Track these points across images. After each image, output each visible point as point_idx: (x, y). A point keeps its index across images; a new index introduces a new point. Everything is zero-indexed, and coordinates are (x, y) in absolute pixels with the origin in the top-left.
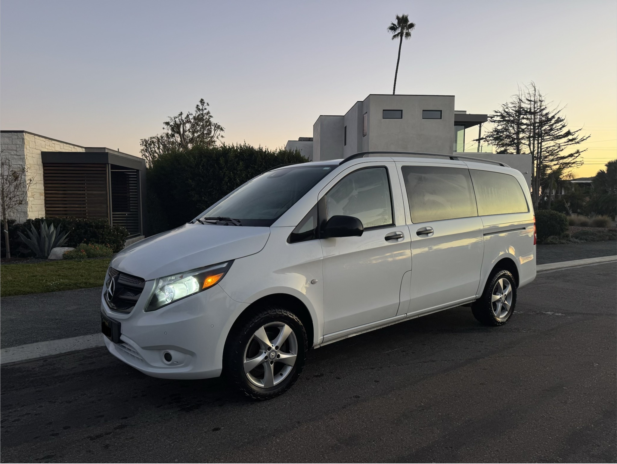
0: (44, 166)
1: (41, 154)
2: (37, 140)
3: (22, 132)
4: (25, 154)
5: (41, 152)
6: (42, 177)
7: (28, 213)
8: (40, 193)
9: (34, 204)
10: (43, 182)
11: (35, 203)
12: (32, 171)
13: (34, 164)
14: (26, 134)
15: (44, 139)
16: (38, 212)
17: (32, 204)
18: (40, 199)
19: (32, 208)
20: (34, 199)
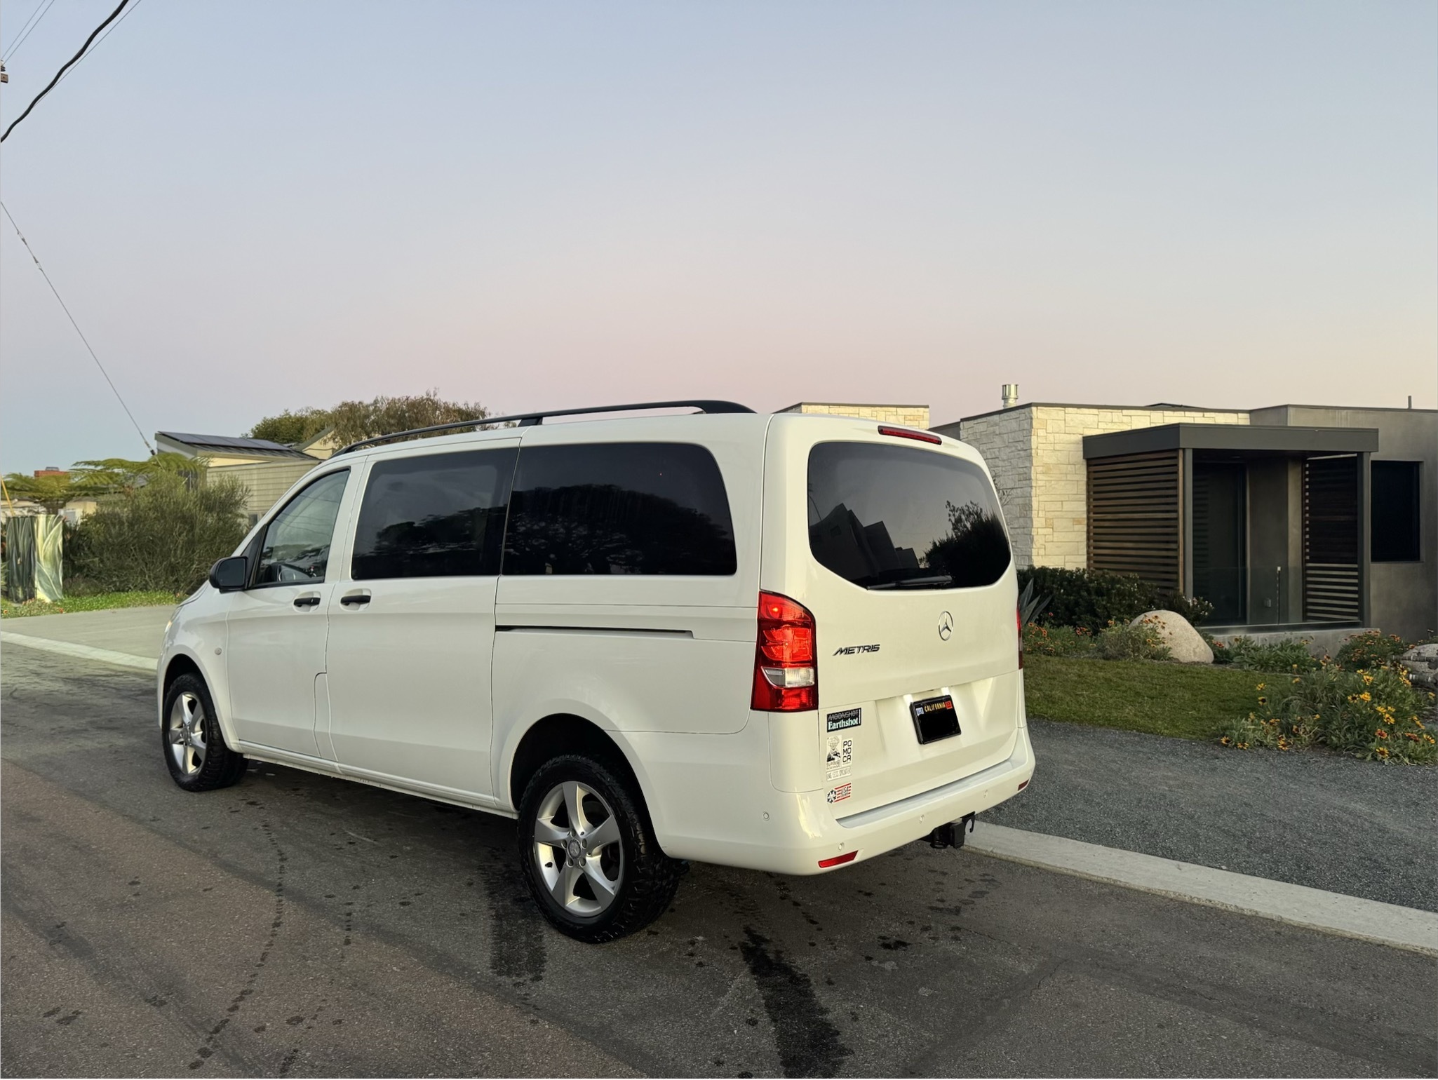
0: (1088, 466)
1: (1081, 443)
2: (1069, 417)
3: (1029, 405)
4: (1034, 446)
5: (1084, 437)
6: (1083, 488)
7: (1033, 557)
8: (1073, 518)
9: (1053, 542)
10: (1084, 497)
11: (1055, 539)
12: (1051, 477)
13: (1059, 462)
14: (1039, 408)
15: (1095, 411)
16: (1063, 557)
17: (1046, 542)
18: (1072, 530)
19: (1045, 549)
20: (1053, 531)
